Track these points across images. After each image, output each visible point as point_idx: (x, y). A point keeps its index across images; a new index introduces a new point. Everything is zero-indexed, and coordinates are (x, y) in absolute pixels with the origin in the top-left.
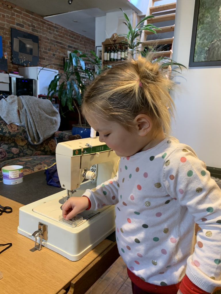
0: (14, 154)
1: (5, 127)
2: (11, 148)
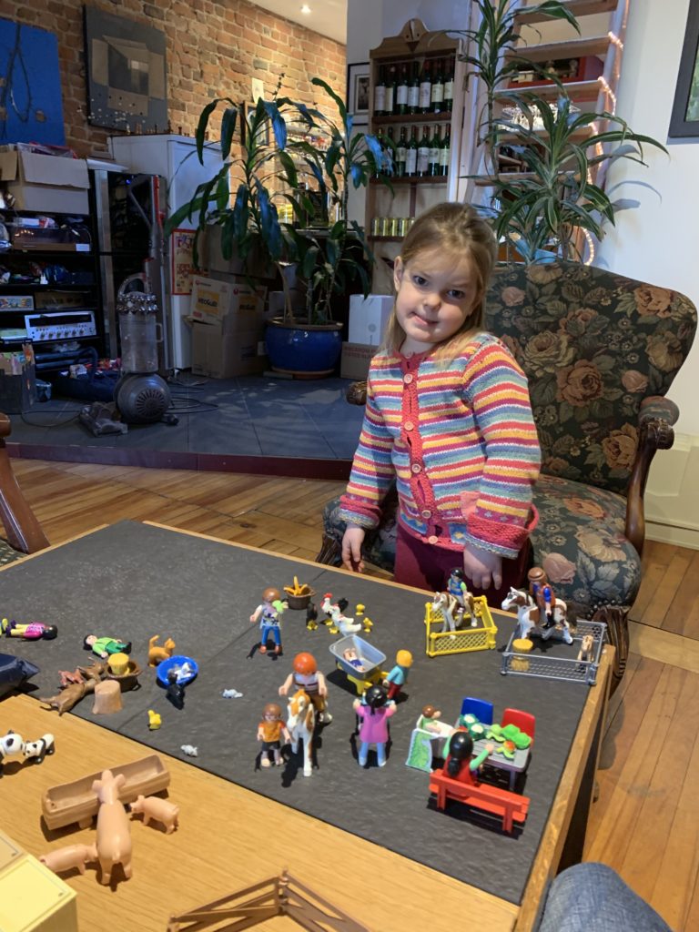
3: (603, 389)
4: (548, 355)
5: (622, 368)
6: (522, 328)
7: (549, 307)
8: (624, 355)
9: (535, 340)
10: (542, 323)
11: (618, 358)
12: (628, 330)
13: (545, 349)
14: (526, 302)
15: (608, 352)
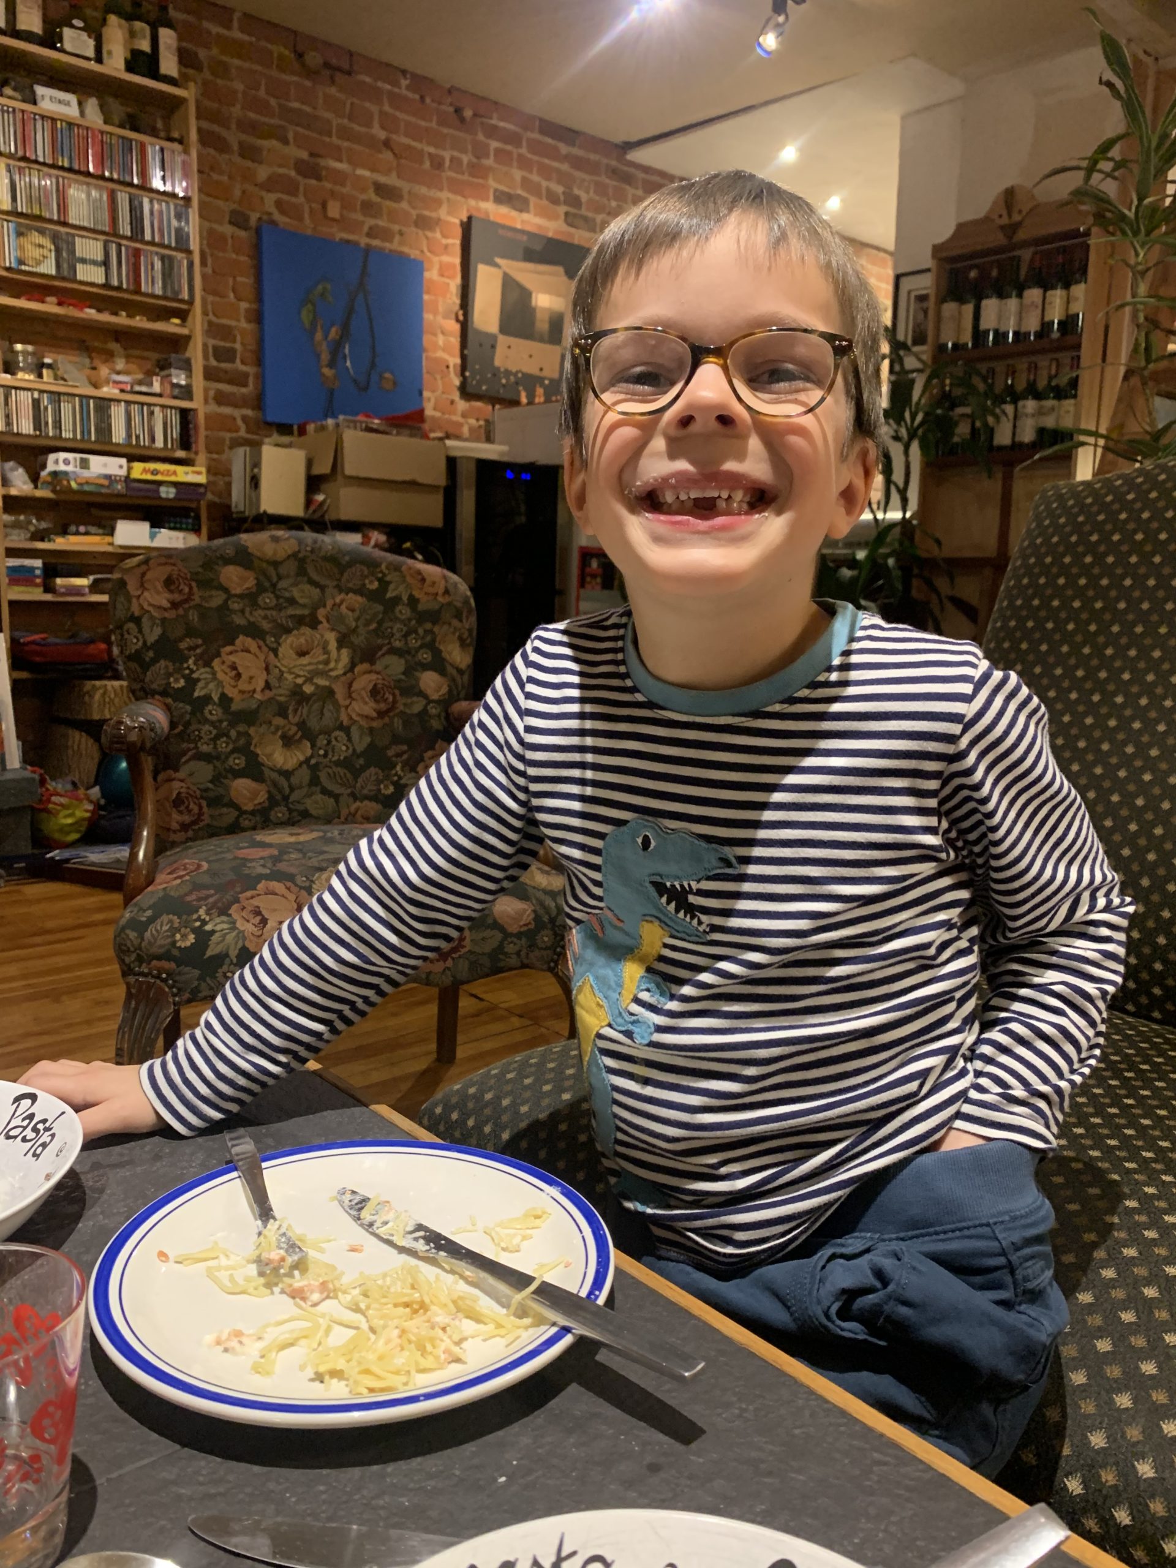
0: (242, 812)
1: (203, 670)
2: (225, 781)
3: (401, 700)
5: (416, 671)
6: (266, 625)
7: (296, 593)
8: (413, 652)
9: (289, 641)
10: (291, 616)
11: (409, 658)
12: (410, 620)
14: (260, 589)
15: (393, 651)
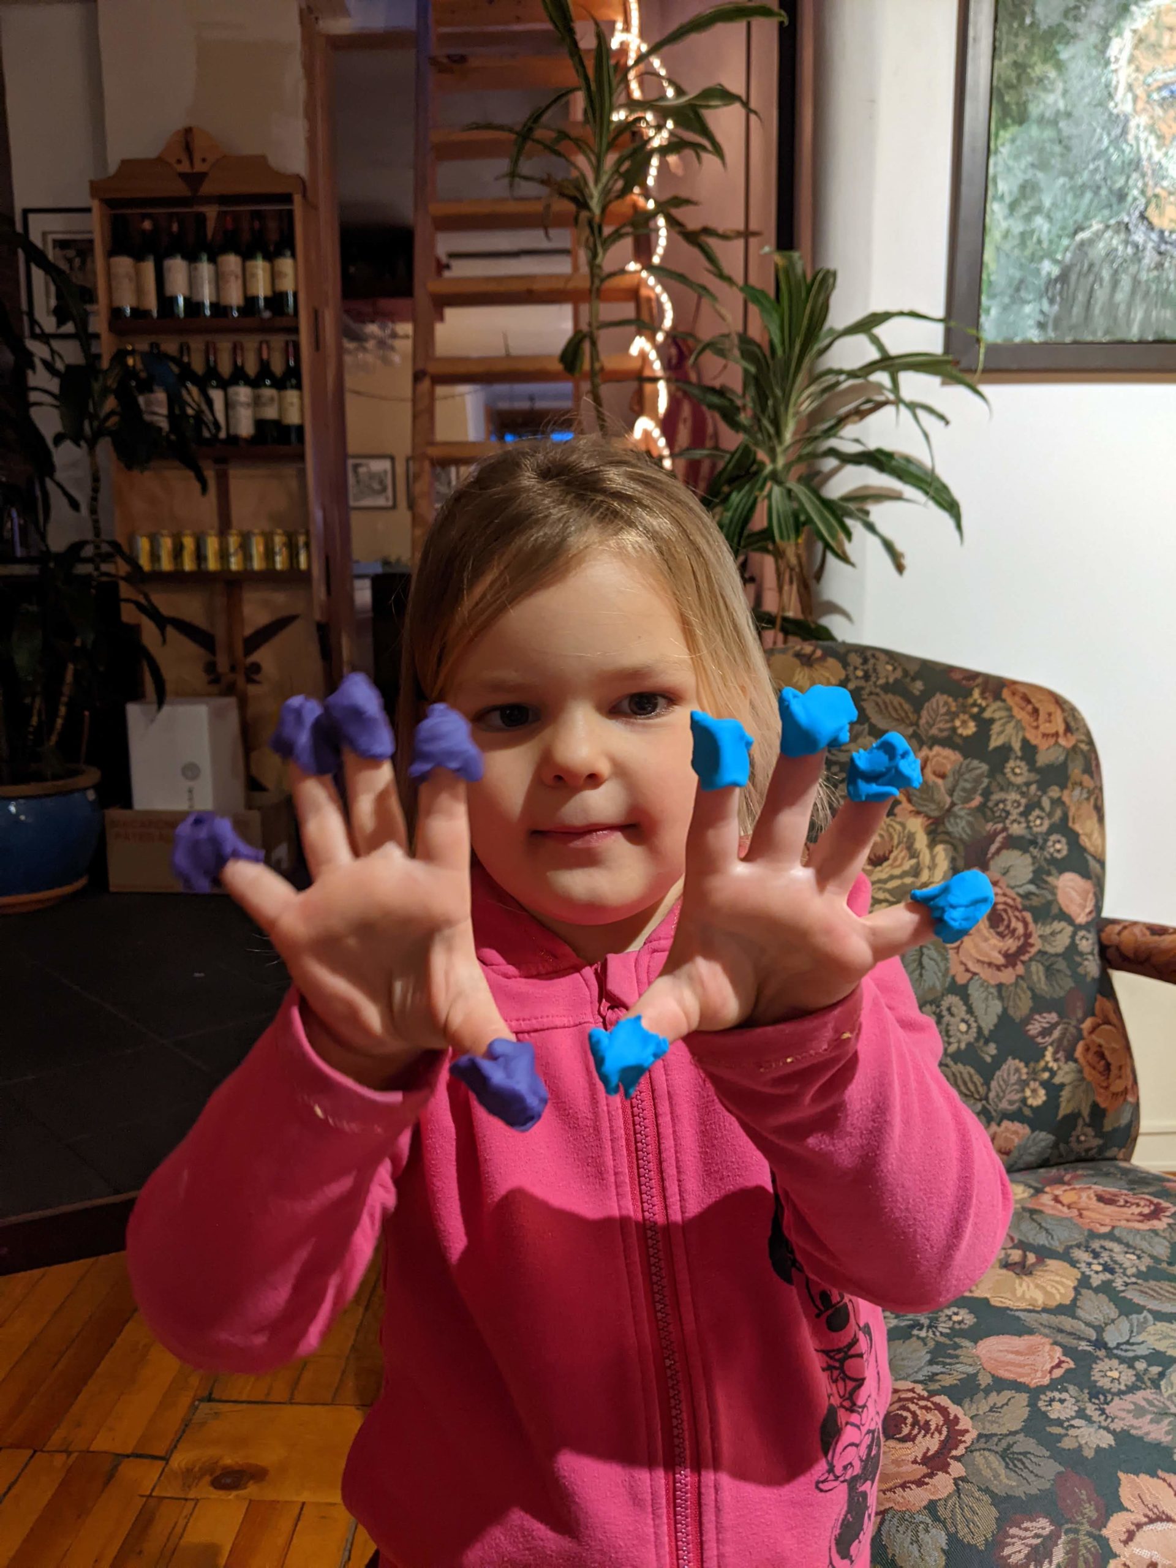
3: (1036, 930)
4: (897, 872)
5: (1049, 874)
8: (1040, 841)
11: (1035, 852)
12: (1028, 784)
13: (886, 859)
15: (1013, 843)
